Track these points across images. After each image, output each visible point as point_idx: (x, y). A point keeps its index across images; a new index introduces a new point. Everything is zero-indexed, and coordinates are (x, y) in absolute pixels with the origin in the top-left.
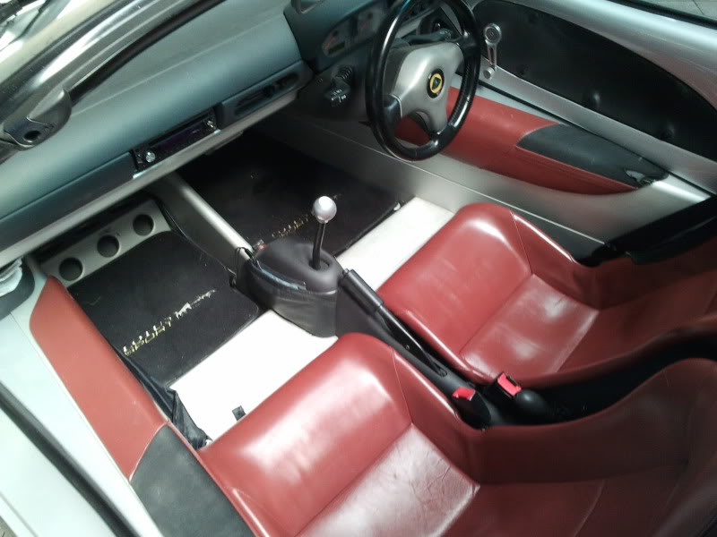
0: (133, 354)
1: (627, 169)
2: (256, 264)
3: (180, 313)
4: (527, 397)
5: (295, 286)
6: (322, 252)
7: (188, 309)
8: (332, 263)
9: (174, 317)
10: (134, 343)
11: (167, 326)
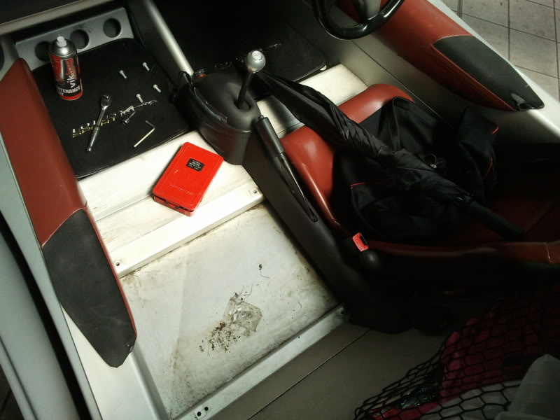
0: (80, 136)
1: (513, 92)
2: (193, 90)
3: (124, 112)
4: (372, 258)
5: (219, 118)
6: (248, 94)
7: (131, 111)
8: (253, 106)
9: (119, 114)
10: (82, 128)
11: (111, 120)
